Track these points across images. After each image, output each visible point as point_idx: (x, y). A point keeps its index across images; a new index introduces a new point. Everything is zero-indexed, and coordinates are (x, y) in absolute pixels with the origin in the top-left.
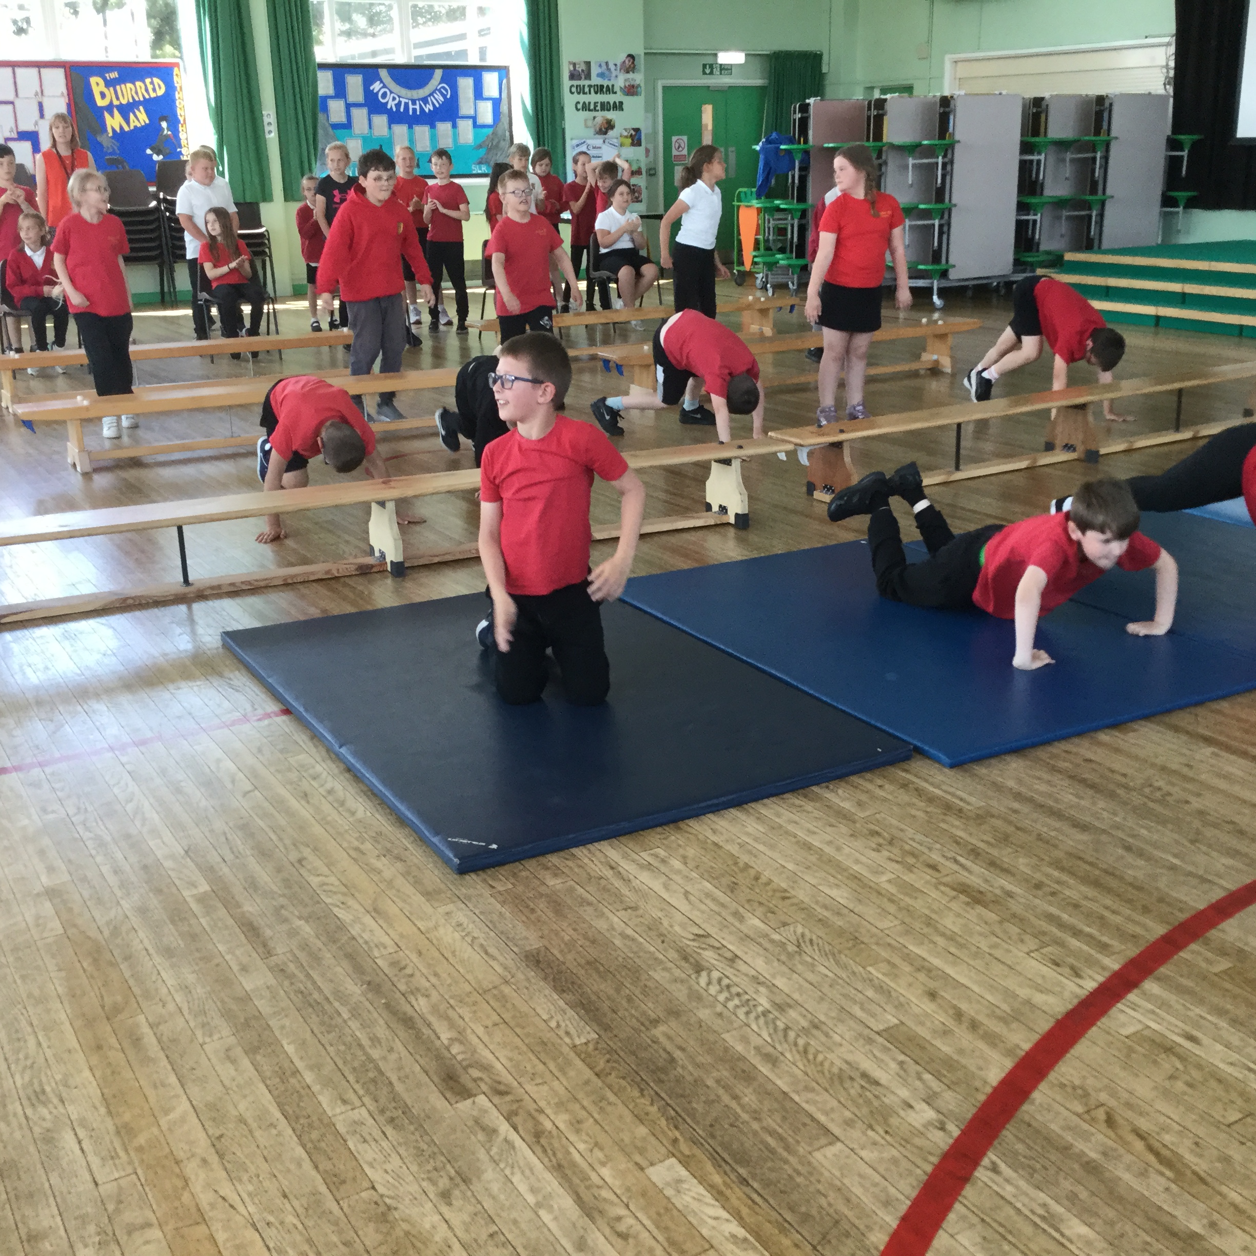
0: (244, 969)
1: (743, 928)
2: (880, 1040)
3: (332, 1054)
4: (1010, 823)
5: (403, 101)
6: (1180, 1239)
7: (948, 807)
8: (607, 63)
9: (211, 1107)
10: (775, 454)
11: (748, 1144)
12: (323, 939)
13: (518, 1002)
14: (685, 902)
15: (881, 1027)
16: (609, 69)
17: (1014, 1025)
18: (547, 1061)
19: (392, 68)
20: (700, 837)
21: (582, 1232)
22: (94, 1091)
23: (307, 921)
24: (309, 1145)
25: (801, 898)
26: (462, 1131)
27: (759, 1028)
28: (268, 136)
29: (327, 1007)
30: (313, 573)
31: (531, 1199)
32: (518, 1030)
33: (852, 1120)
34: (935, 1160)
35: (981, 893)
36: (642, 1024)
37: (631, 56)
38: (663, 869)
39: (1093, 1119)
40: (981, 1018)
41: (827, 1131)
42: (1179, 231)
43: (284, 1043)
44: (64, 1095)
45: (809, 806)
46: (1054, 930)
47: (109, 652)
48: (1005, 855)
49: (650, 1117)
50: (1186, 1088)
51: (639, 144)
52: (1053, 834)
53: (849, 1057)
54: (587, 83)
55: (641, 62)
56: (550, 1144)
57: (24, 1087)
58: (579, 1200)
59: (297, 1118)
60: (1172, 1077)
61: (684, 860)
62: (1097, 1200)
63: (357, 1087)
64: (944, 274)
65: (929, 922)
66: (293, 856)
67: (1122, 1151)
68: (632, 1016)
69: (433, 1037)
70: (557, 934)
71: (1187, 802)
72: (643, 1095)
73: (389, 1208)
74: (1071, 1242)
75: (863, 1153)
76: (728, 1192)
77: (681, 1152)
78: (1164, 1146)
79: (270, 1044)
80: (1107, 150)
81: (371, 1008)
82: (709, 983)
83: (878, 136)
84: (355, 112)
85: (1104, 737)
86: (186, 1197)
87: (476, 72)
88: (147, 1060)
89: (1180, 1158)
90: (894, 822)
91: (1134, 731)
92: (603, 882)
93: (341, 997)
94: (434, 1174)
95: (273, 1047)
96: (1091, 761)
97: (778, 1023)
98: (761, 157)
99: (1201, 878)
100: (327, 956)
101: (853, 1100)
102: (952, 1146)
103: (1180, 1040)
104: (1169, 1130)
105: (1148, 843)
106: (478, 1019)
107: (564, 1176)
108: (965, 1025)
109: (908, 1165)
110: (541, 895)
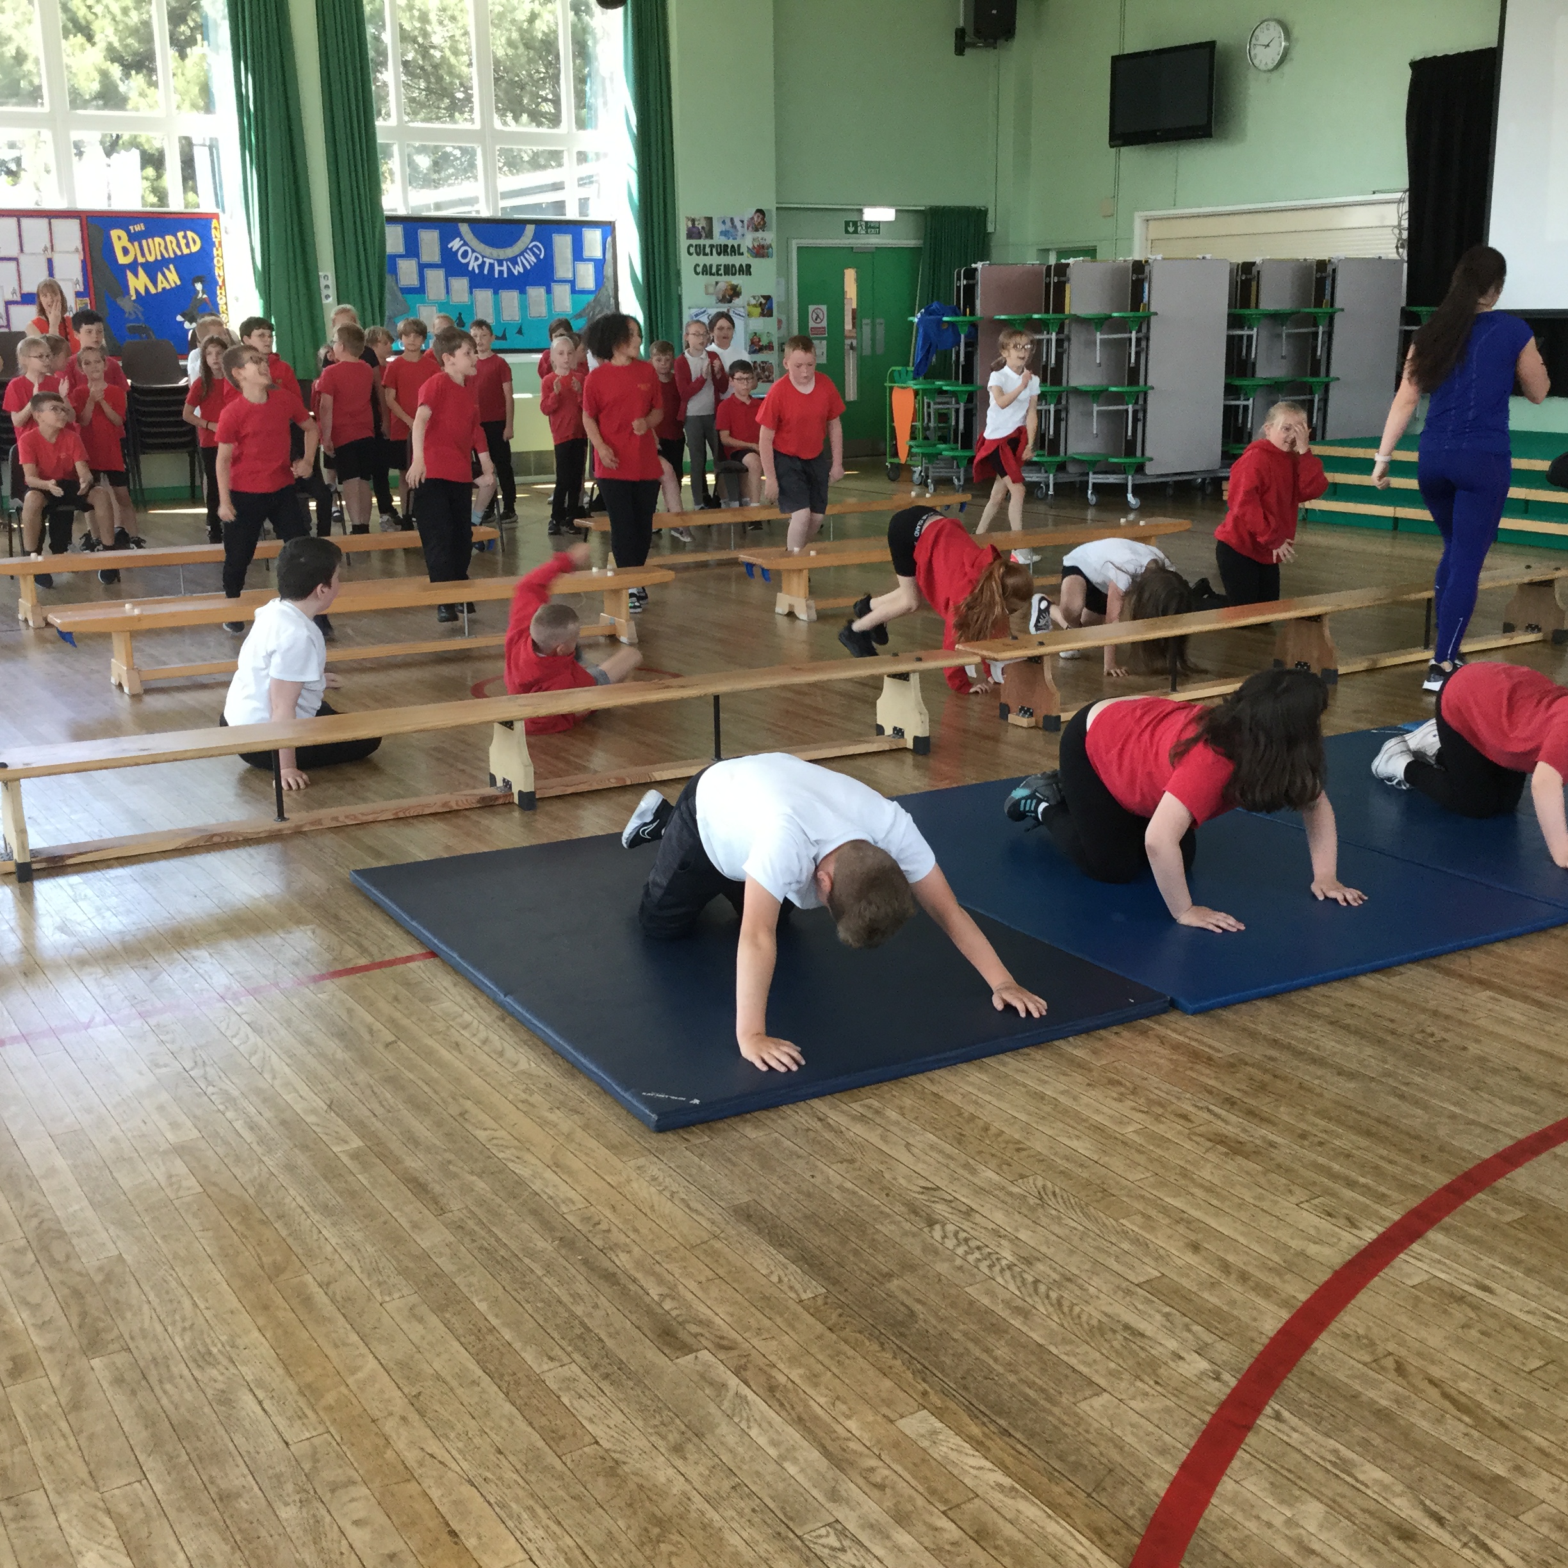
0: (415, 1226)
1: (976, 1181)
2: (1140, 1292)
3: (530, 1311)
4: (1266, 1071)
5: (488, 261)
6: (1483, 1482)
7: (1196, 1056)
8: (732, 220)
9: (401, 1364)
11: (1005, 1396)
12: (502, 1195)
13: (732, 1257)
14: (908, 1154)
15: (1142, 1279)
16: (734, 226)
17: (1288, 1277)
18: (772, 1316)
19: (475, 223)
20: (919, 1088)
21: (833, 1483)
22: (265, 1349)
23: (480, 1177)
24: (519, 1402)
25: (1038, 1148)
26: (688, 1386)
27: (1005, 1280)
28: (325, 301)
29: (516, 1263)
30: (428, 806)
31: (773, 1452)
32: (735, 1285)
33: (1118, 1371)
34: (1213, 1410)
35: (1240, 1143)
36: (874, 1277)
37: (760, 211)
38: (878, 1120)
39: (1383, 1368)
40: (1251, 1269)
41: (1091, 1382)
43: (475, 1300)
44: (235, 1357)
46: (1324, 1180)
47: (201, 893)
49: (894, 1371)
50: (1480, 1337)
51: (770, 315)
52: (1316, 1082)
53: (1109, 1310)
54: (708, 242)
55: (772, 218)
56: (787, 1397)
57: (187, 1349)
58: (826, 1452)
59: (502, 1376)
60: (1466, 1326)
61: (901, 1110)
62: (1390, 1445)
63: (564, 1343)
64: (1140, 469)
65: (1184, 1174)
66: (454, 1110)
67: (1415, 1398)
68: (862, 1270)
69: (641, 1293)
70: (767, 1188)
71: (1465, 1049)
72: (884, 1349)
73: (617, 1462)
74: (1367, 1486)
75: (1133, 1404)
76: (988, 1443)
77: (934, 1405)
78: (1462, 1393)
79: (459, 1302)
80: (1331, 324)
81: (567, 1265)
82: (944, 1237)
83: (1060, 307)
84: (430, 274)
85: (1367, 981)
86: (389, 1454)
87: (575, 228)
88: (322, 1320)
89: (1479, 1405)
90: (1136, 1070)
91: (1401, 974)
92: (811, 1134)
93: (532, 1254)
94: (663, 1429)
95: (463, 1305)
96: (1352, 1005)
97: (1025, 1276)
98: (921, 330)
99: (1486, 1127)
100: (510, 1213)
101: (1117, 1352)
102: (1230, 1396)
103: (1472, 1290)
104: (1464, 1377)
105: (1424, 1090)
106: (690, 1275)
107: (807, 1429)
108: (1233, 1277)
109: (1184, 1415)
110: (743, 1148)
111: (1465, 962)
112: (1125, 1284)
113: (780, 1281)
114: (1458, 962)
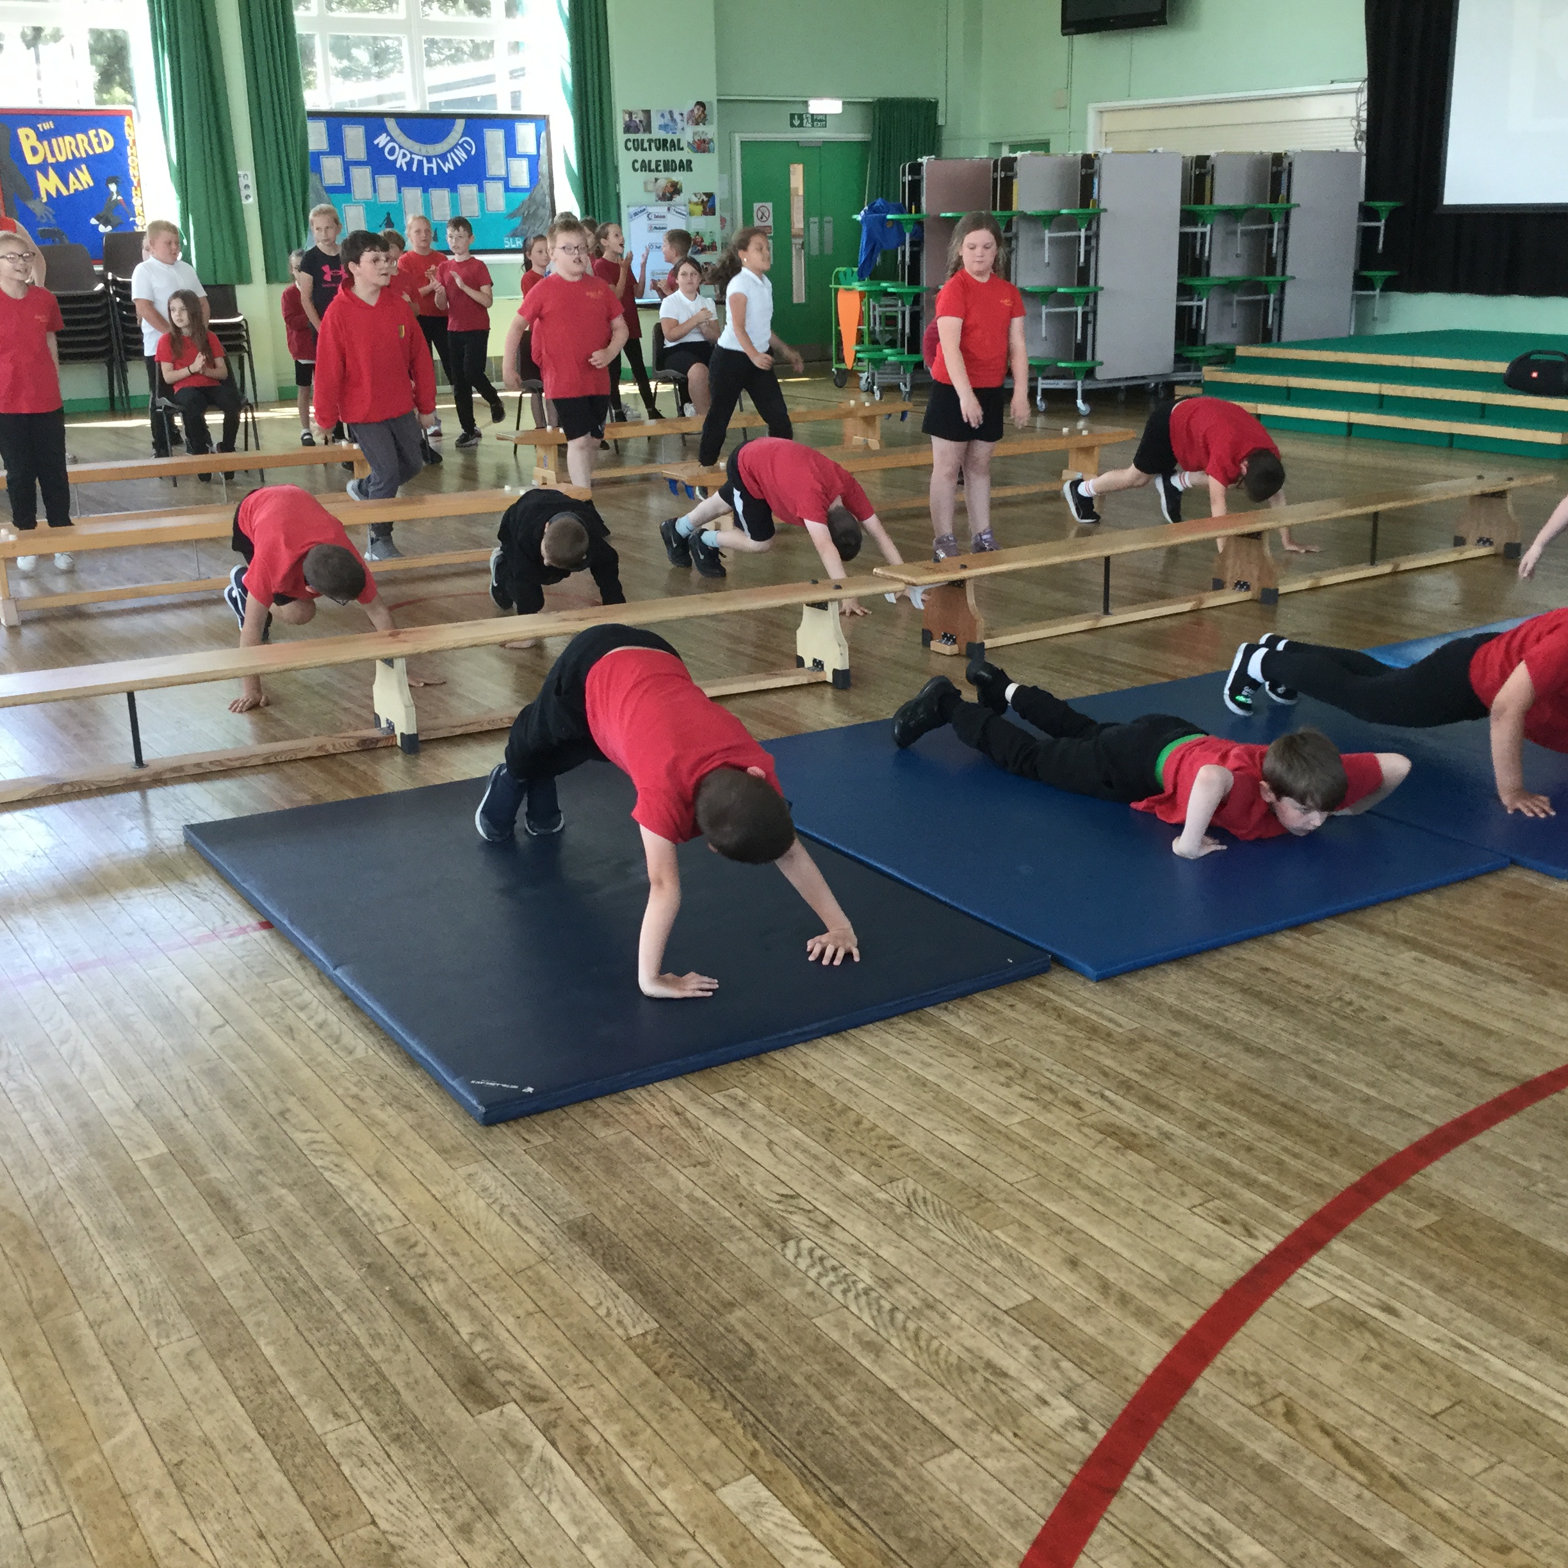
0: (210, 1251)
1: (840, 1185)
2: (1008, 1319)
3: (322, 1357)
4: (1168, 1047)
5: (416, 158)
6: (1374, 1557)
7: (1094, 1031)
8: (671, 113)
9: (166, 1425)
10: (882, 595)
11: (845, 1455)
12: (312, 1211)
13: (558, 1284)
14: (770, 1154)
15: (1011, 1305)
16: (673, 120)
17: (1173, 1298)
18: (595, 1359)
19: (402, 118)
20: (788, 1073)
22: (17, 1408)
23: (291, 1190)
24: (292, 1471)
25: (913, 1145)
26: (488, 1450)
27: (860, 1310)
28: (244, 202)
29: (315, 1297)
30: (302, 750)
31: (573, 1532)
32: (558, 1321)
33: (974, 1422)
34: (1075, 1468)
35: (1134, 1135)
36: (714, 1308)
37: (701, 104)
38: (741, 1113)
39: (1270, 1413)
40: (1133, 1290)
41: (943, 1436)
42: (1374, 319)
43: (262, 1342)
45: (922, 1032)
46: (1222, 1179)
47: (40, 853)
48: (1163, 1088)
49: (722, 1425)
50: (1383, 1372)
51: (714, 214)
52: (1221, 1061)
53: (969, 1343)
54: (646, 136)
55: (713, 111)
56: (597, 1462)
58: (633, 1532)
59: (278, 1437)
60: (1366, 1358)
61: (768, 1101)
62: (1272, 1512)
63: (354, 1396)
64: (1090, 373)
65: (1070, 1173)
66: (274, 1107)
67: (1302, 1449)
68: (700, 1297)
69: (450, 1331)
70: (608, 1198)
72: (713, 1398)
73: (393, 1547)
75: (989, 1463)
76: (819, 1516)
77: (762, 1468)
78: (1356, 1443)
79: (243, 1346)
80: (1287, 220)
81: (372, 1297)
82: (798, 1255)
83: (1007, 203)
84: (356, 172)
85: (1285, 940)
86: (135, 1541)
87: (506, 122)
88: (86, 1369)
89: (1376, 1458)
90: (1029, 1050)
91: (1320, 932)
92: (666, 1131)
93: (333, 1284)
94: (451, 1504)
95: (247, 1349)
96: (1267, 969)
97: (883, 1302)
98: (864, 229)
99: (1401, 1112)
100: (316, 1233)
101: (974, 1396)
102: (1097, 1451)
103: (1375, 1313)
104: (1360, 1423)
105: (1337, 1069)
106: (508, 1309)
107: (615, 1502)
108: (1112, 1300)
109: (1042, 1475)
110: (589, 1150)
111: (1390, 917)
112: (991, 1311)
113: (609, 1314)
114: (1383, 917)
